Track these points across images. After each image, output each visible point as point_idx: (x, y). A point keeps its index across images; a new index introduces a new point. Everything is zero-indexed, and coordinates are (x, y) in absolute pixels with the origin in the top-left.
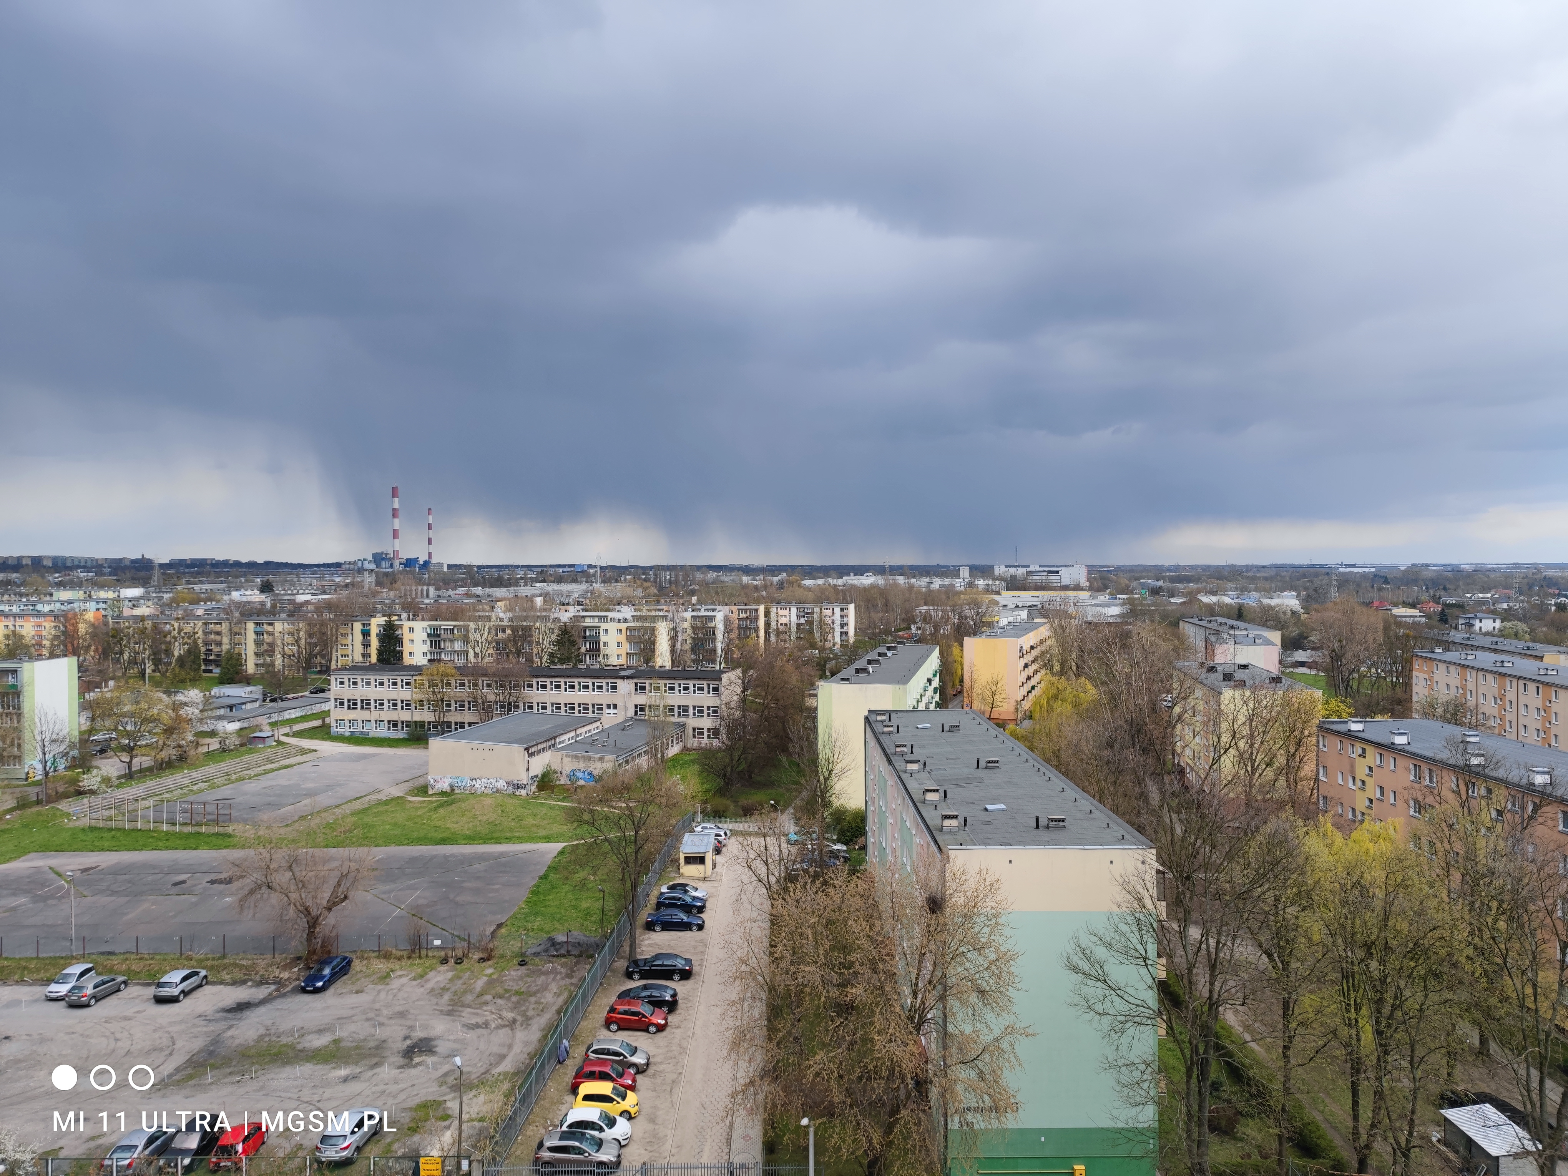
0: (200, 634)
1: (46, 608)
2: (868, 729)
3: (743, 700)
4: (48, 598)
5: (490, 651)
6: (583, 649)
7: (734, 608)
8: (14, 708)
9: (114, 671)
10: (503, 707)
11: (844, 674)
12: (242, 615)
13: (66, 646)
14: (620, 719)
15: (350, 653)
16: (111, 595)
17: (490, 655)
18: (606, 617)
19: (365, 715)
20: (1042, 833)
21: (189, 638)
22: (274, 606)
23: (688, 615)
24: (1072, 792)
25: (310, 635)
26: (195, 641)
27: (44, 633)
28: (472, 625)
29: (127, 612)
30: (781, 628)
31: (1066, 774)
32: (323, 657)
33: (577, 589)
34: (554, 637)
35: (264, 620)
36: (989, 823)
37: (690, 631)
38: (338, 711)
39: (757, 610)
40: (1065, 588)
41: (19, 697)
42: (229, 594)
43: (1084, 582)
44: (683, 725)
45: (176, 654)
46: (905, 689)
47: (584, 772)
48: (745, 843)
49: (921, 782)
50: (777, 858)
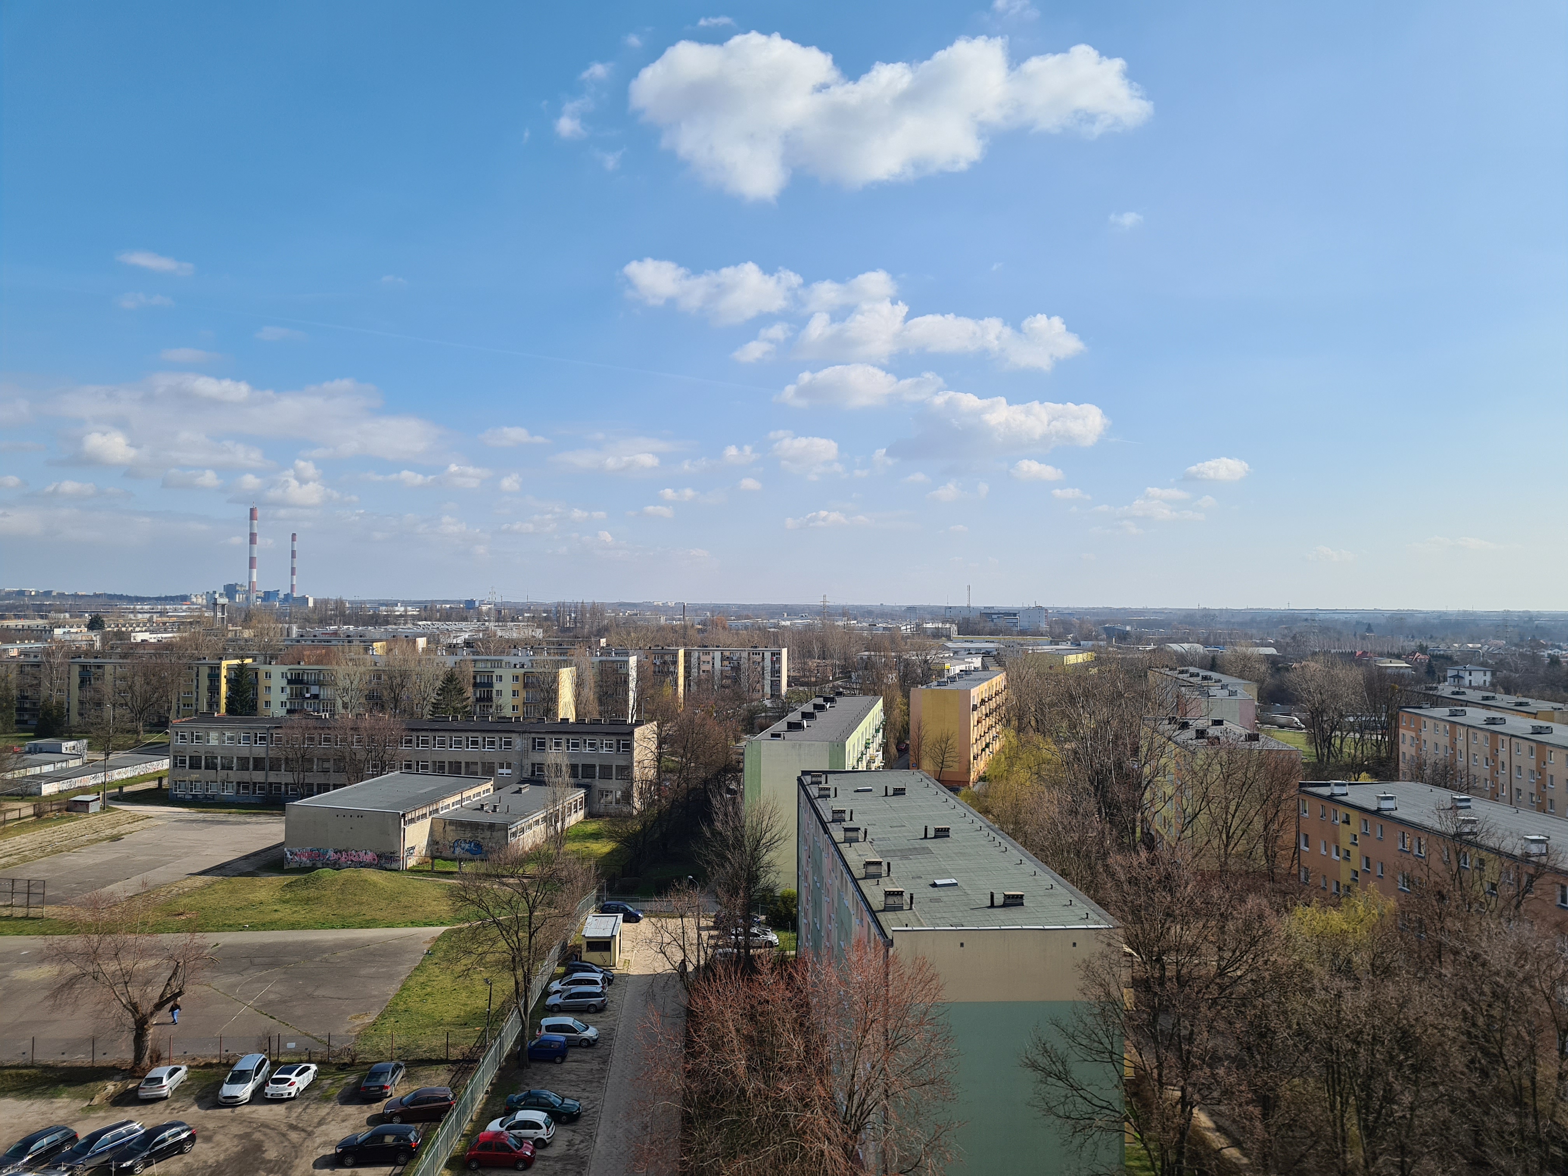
2: (802, 792)
3: (659, 758)
5: (362, 700)
6: (473, 699)
11: (774, 728)
14: (515, 780)
17: (361, 705)
18: (501, 660)
19: (210, 775)
20: (996, 913)
22: (104, 645)
24: (1030, 863)
28: (341, 670)
30: (703, 676)
34: (438, 685)
35: (91, 661)
36: (938, 900)
37: (597, 678)
38: (178, 770)
39: (676, 655)
40: (1023, 633)
43: (1044, 627)
44: (588, 787)
46: (844, 747)
47: (470, 842)
48: (659, 925)
49: (860, 853)
50: (695, 941)
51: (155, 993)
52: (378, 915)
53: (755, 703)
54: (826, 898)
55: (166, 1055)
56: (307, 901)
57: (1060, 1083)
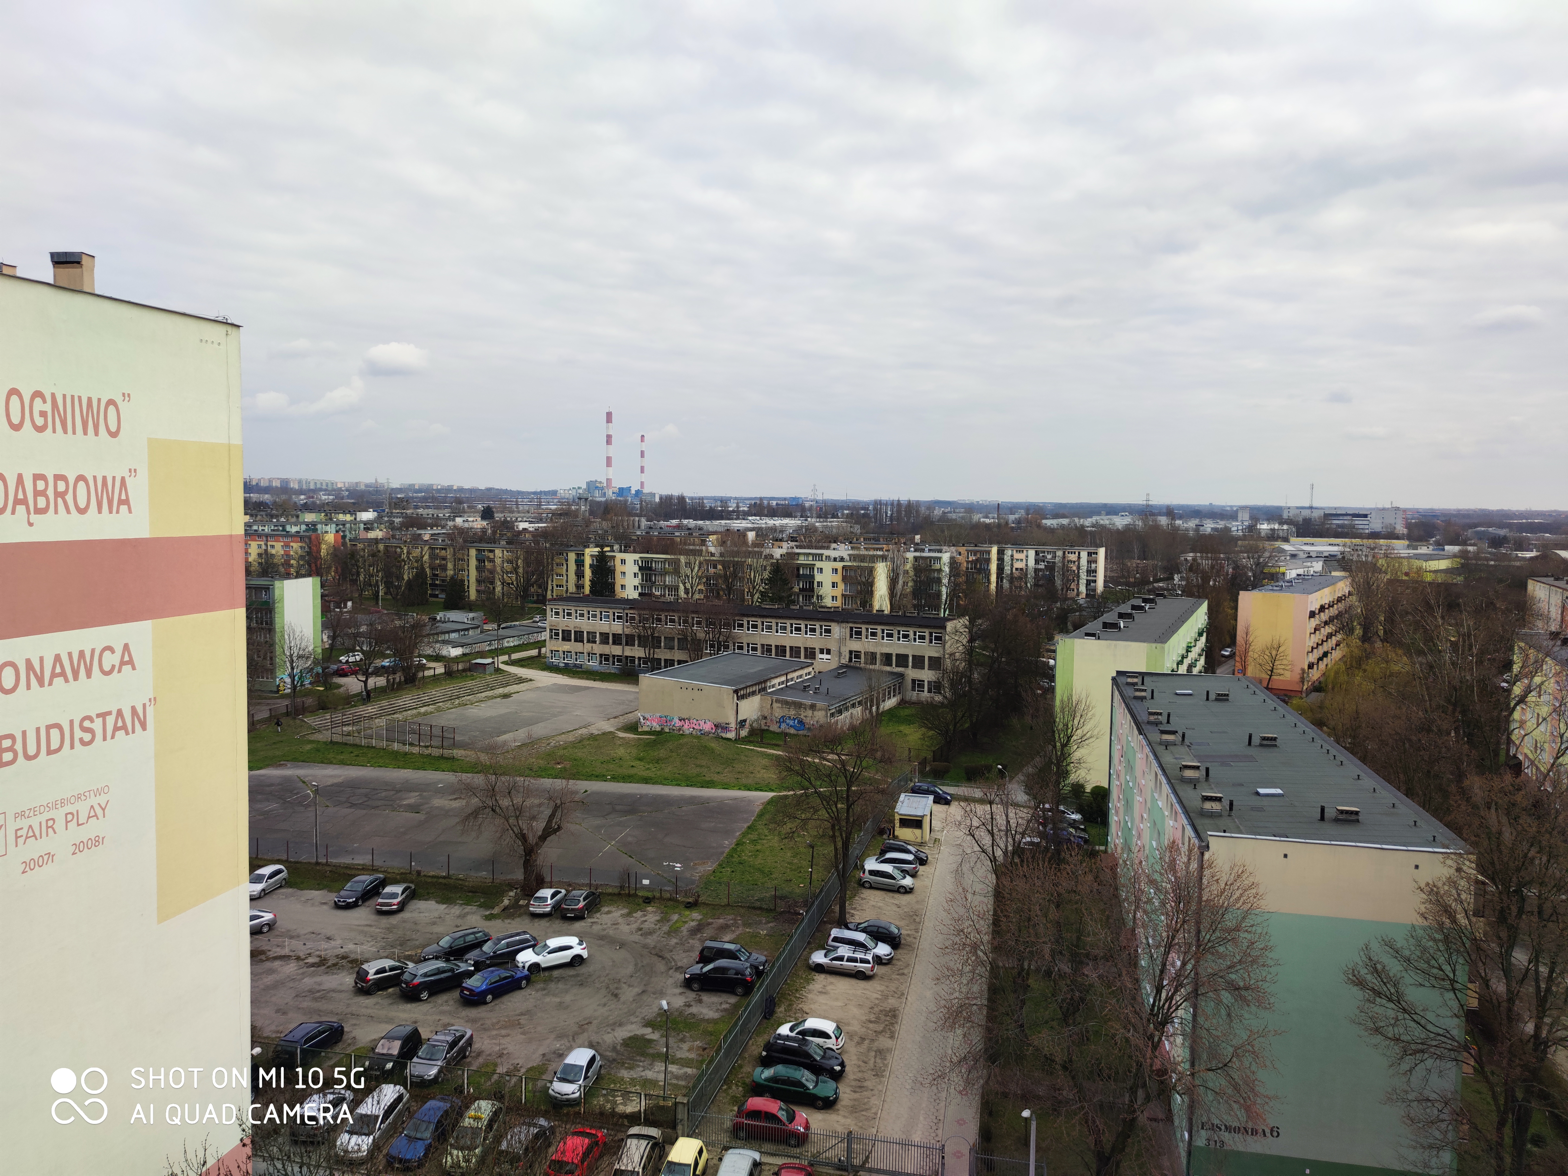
0: (426, 557)
1: (294, 529)
2: (1116, 693)
3: (970, 651)
4: (294, 520)
5: (701, 587)
6: (796, 589)
7: (962, 550)
8: (267, 624)
9: (352, 592)
10: (712, 646)
11: (1090, 627)
12: (465, 541)
13: (310, 565)
14: (834, 665)
15: (564, 583)
16: (348, 518)
17: (700, 591)
18: (822, 555)
19: (578, 647)
20: (1327, 827)
21: (417, 561)
22: (494, 533)
23: (910, 555)
24: (1370, 780)
25: (527, 563)
26: (422, 565)
27: (292, 553)
28: (683, 559)
29: (363, 535)
30: (1016, 574)
31: (1363, 759)
32: (540, 587)
33: (791, 523)
34: (766, 575)
35: (484, 546)
36: (1260, 809)
37: (912, 573)
38: (554, 642)
39: (989, 552)
40: (1375, 535)
41: (271, 613)
42: (454, 520)
43: (1401, 529)
44: (901, 676)
45: (406, 577)
46: (1163, 648)
47: (794, 719)
48: (968, 809)
49: (1178, 756)
50: (1004, 828)
51: (539, 826)
52: (716, 778)
53: (1069, 602)
54: (1138, 798)
55: (548, 879)
56: (658, 761)
57: (1392, 1005)
